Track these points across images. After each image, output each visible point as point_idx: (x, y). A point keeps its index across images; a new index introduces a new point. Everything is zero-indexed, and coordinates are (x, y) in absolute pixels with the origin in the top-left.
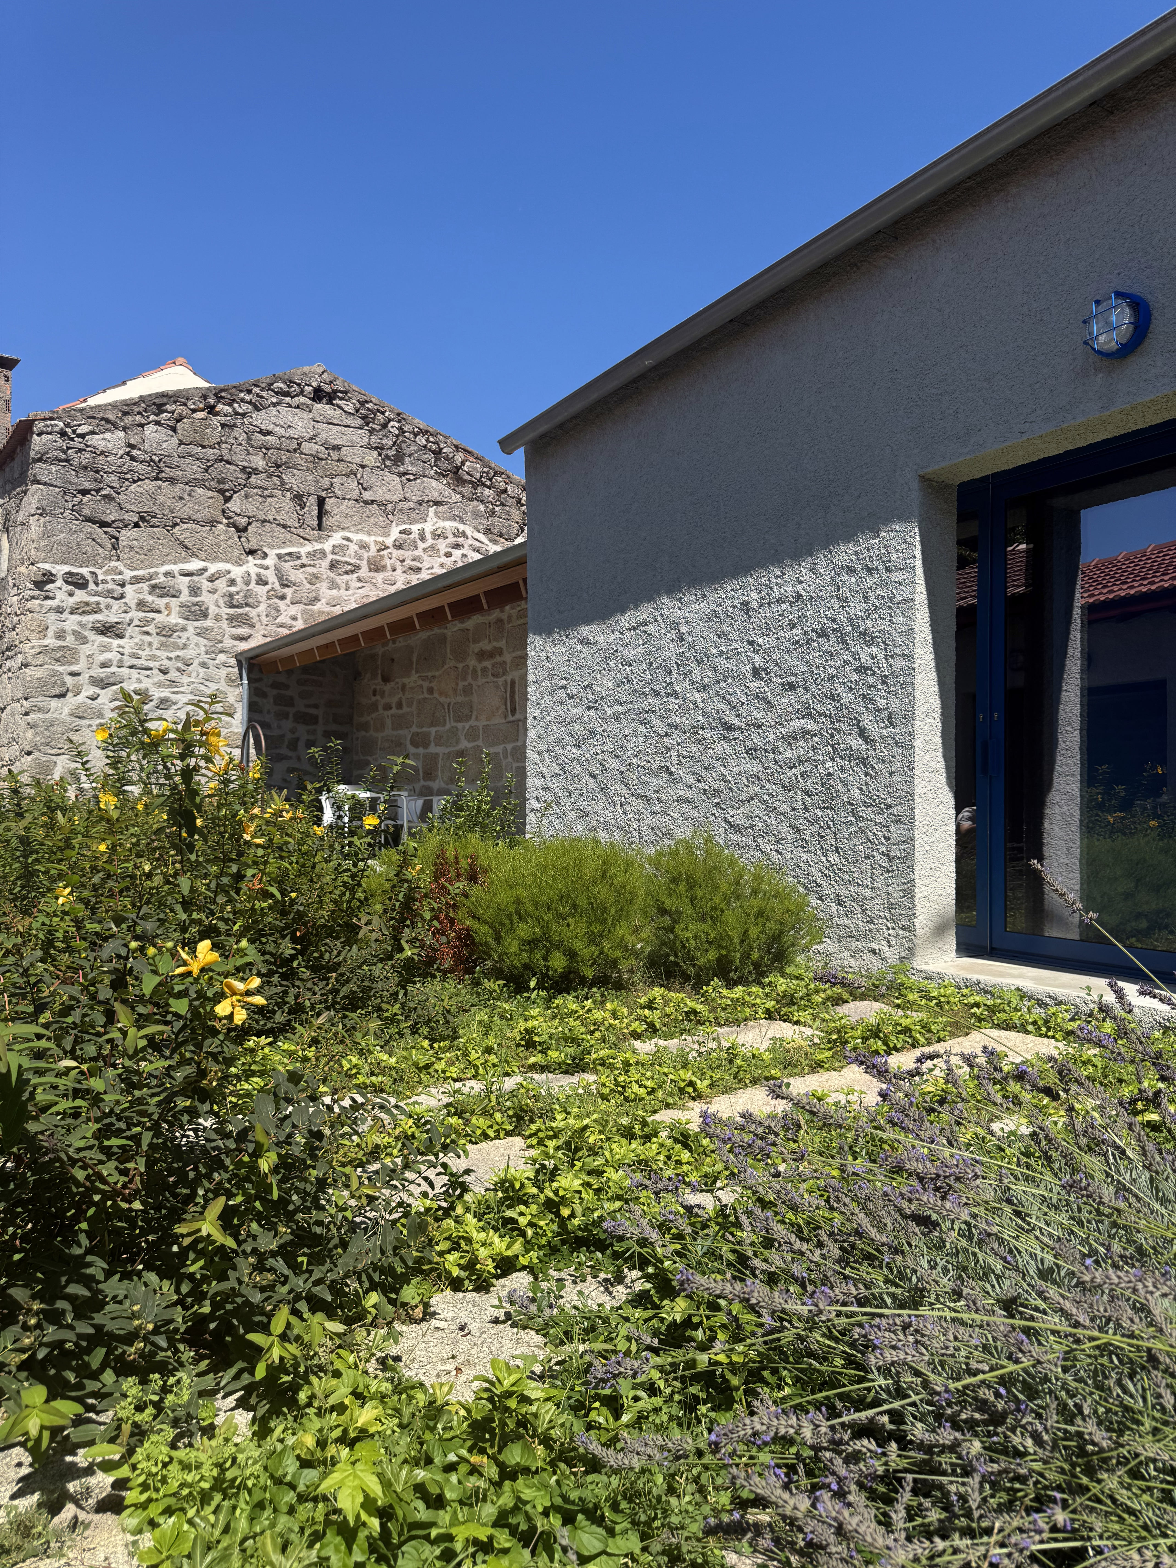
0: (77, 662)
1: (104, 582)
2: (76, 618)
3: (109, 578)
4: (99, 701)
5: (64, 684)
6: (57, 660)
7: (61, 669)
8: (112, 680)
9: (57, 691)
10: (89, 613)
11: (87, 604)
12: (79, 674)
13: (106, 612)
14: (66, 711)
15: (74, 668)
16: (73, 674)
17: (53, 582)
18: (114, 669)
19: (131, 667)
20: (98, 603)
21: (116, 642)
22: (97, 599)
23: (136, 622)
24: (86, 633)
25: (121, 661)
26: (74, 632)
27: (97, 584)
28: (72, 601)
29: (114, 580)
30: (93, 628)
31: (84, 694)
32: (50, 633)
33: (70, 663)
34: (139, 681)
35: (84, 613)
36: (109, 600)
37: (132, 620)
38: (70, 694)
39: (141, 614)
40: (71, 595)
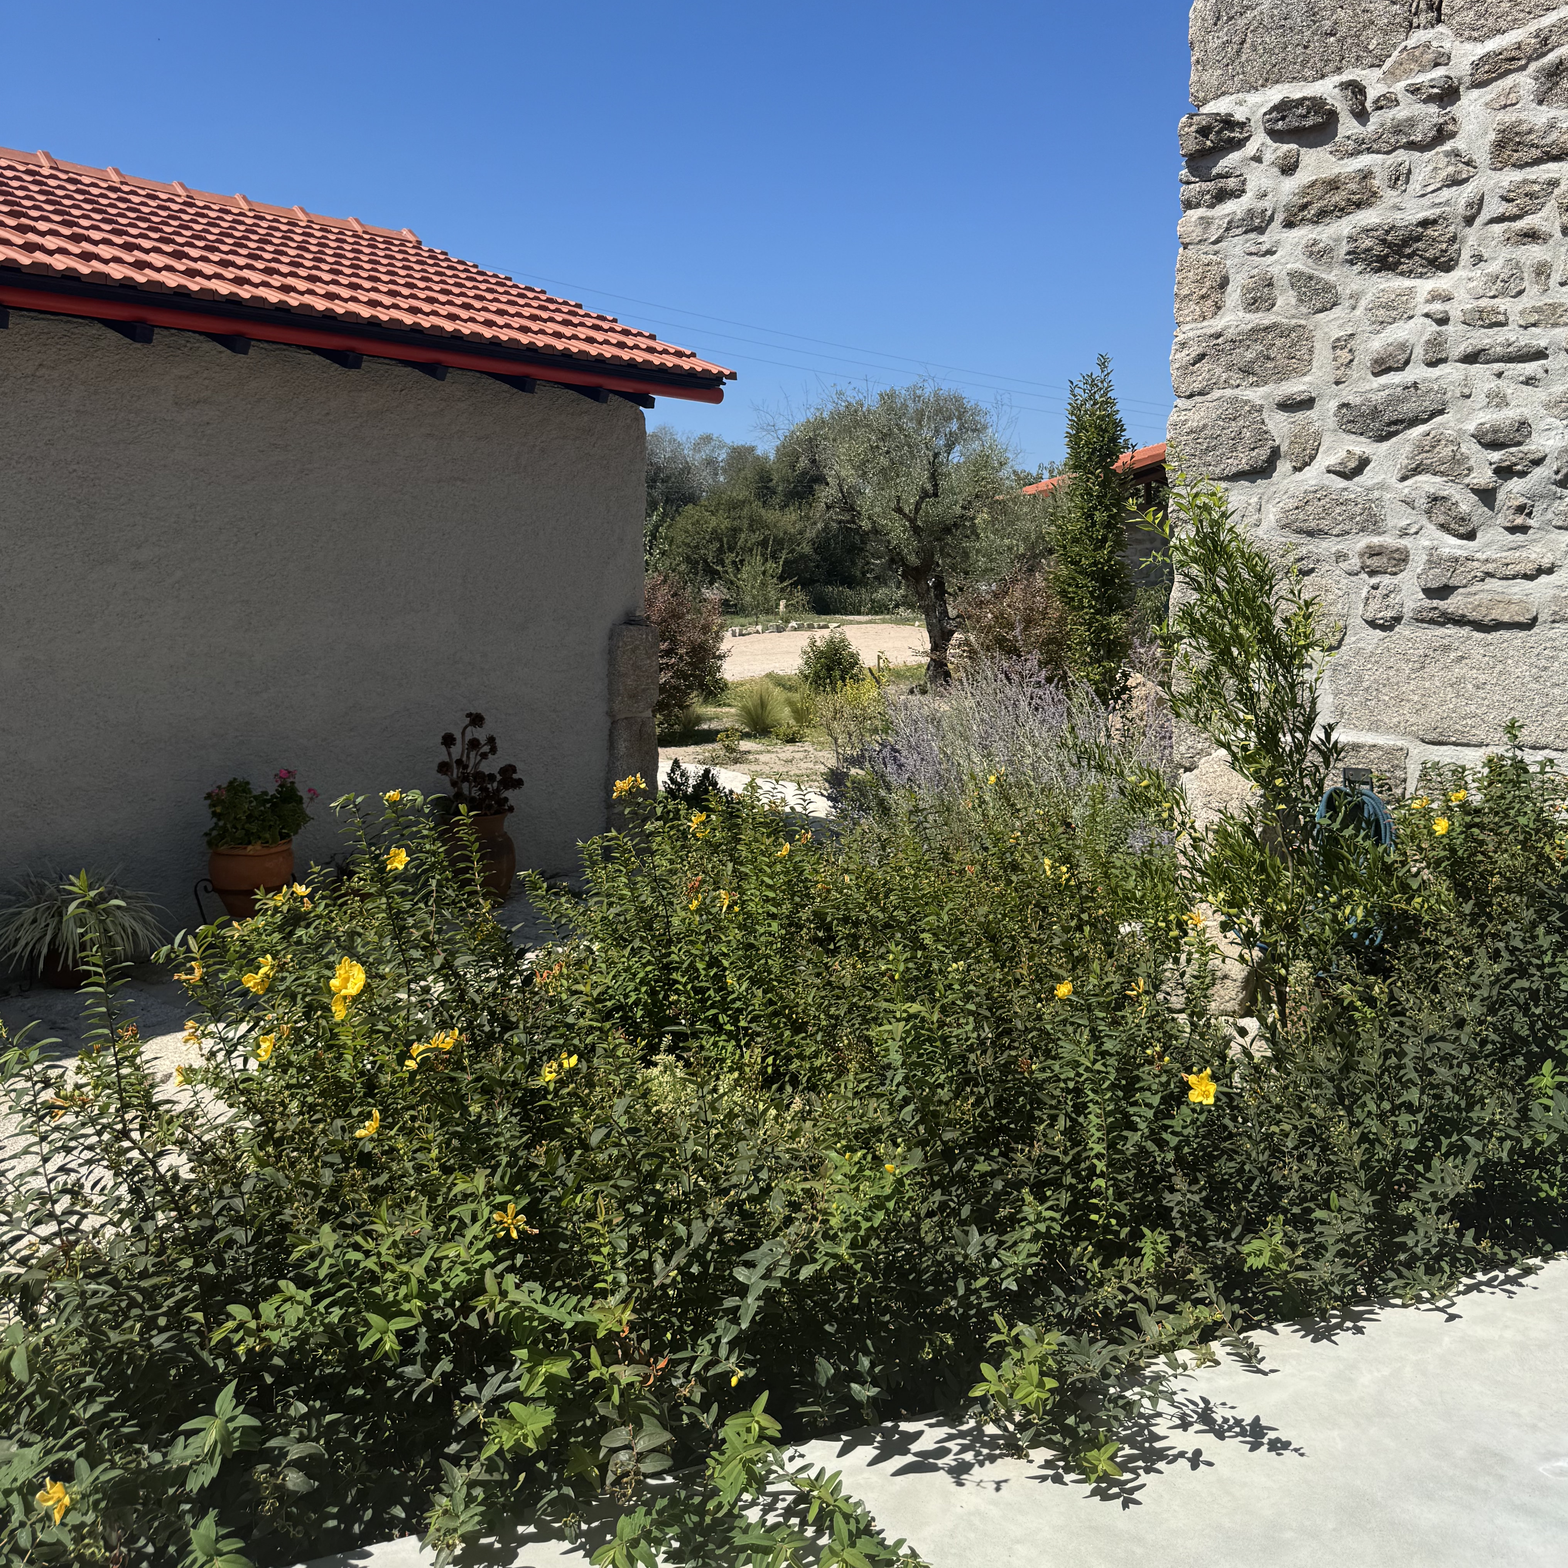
0: (1304, 366)
1: (1386, 102)
2: (1303, 234)
3: (1399, 87)
4: (1367, 478)
5: (1262, 436)
6: (1247, 371)
7: (1255, 395)
8: (1408, 408)
9: (1242, 461)
10: (1342, 211)
11: (1333, 185)
12: (1308, 403)
13: (1390, 196)
14: (1271, 515)
15: (1295, 387)
16: (1289, 406)
17: (1240, 144)
18: (1416, 372)
19: (1470, 358)
20: (1366, 175)
21: (1425, 286)
22: (1364, 161)
23: (1494, 207)
24: (1331, 277)
25: (1436, 343)
26: (1298, 279)
27: (1361, 116)
28: (1290, 185)
29: (1414, 90)
30: (1353, 257)
31: (1324, 460)
32: (1233, 295)
33: (1282, 375)
34: (1498, 400)
35: (1323, 214)
36: (1402, 155)
37: (1478, 205)
38: (1284, 467)
39: (1511, 177)
40: (1288, 168)
